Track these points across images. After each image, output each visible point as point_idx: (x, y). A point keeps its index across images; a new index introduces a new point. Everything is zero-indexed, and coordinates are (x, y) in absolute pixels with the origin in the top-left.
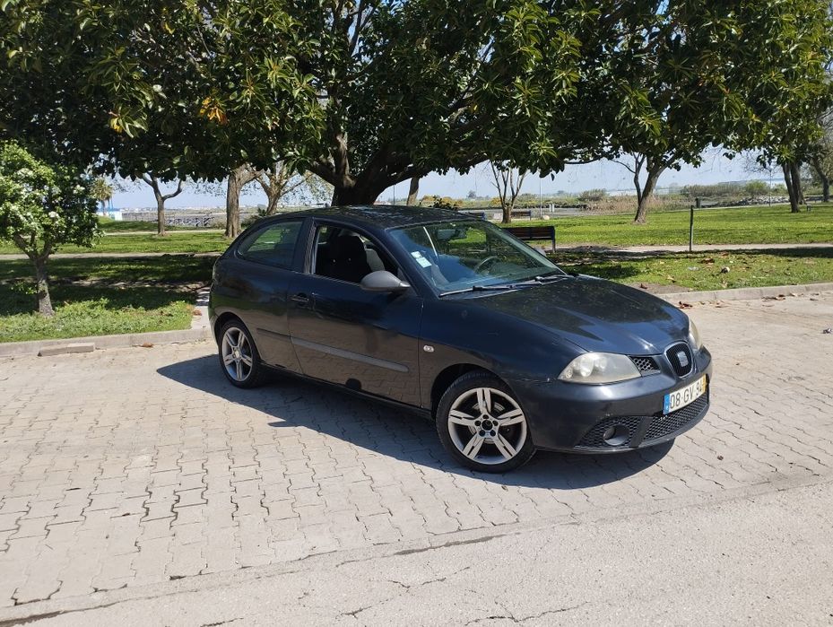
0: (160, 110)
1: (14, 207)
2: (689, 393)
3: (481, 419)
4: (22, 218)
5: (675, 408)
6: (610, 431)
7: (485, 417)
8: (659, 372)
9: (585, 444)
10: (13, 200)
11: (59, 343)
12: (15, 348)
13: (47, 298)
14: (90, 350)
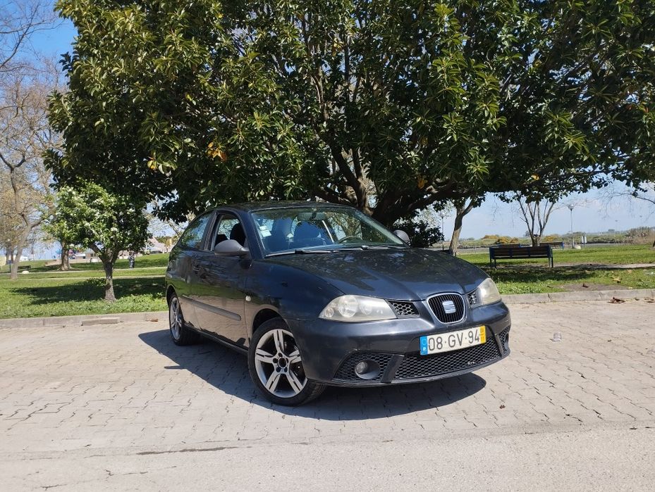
0: (189, 156)
1: (87, 224)
2: (456, 339)
3: (277, 356)
4: (94, 232)
5: (436, 351)
6: (361, 366)
7: (280, 355)
8: (418, 316)
9: (341, 377)
10: (89, 221)
11: (97, 317)
12: (69, 319)
13: (111, 289)
14: (115, 322)
